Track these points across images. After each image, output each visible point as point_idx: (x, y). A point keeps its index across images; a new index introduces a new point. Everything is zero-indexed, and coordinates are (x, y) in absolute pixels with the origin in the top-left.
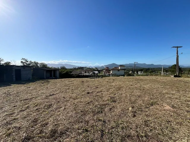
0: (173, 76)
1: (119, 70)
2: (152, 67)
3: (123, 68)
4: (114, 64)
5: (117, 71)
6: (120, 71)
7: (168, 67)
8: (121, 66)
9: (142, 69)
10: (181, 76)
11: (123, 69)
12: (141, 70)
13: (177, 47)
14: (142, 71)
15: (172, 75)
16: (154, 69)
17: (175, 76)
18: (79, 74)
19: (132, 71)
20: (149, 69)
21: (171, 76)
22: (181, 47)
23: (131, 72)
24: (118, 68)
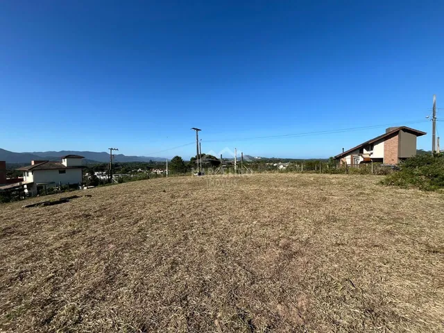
0: (197, 174)
3: (77, 163)
8: (69, 156)
11: (79, 167)
12: (101, 168)
14: (103, 170)
21: (194, 174)
22: (200, 130)
24: (59, 164)
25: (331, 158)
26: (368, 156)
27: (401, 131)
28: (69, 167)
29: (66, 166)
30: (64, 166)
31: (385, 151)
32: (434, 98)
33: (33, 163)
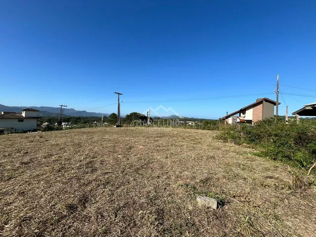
0: (116, 126)
1: (21, 120)
2: (84, 115)
5: (17, 120)
6: (24, 120)
8: (27, 110)
9: (69, 119)
11: (34, 118)
12: (67, 120)
13: (119, 94)
14: (68, 122)
16: (86, 118)
19: (49, 121)
20: (80, 118)
21: (114, 126)
22: (122, 94)
23: (46, 123)
24: (19, 115)
25: (220, 119)
26: (243, 118)
27: (264, 101)
28: (26, 118)
29: (24, 116)
30: (23, 116)
31: (253, 115)
32: (278, 77)
33: (3, 113)
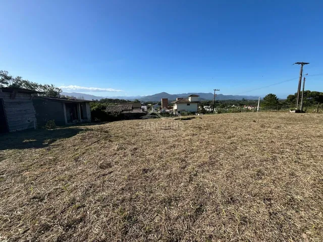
0: (294, 111)
1: (188, 104)
3: (196, 99)
4: (164, 93)
7: (241, 99)
8: (192, 96)
9: (209, 103)
10: (305, 110)
11: (196, 102)
15: (292, 110)
17: (298, 111)
18: (123, 111)
21: (290, 111)
22: (307, 64)
28: (192, 102)
30: (189, 101)
33: (177, 99)
